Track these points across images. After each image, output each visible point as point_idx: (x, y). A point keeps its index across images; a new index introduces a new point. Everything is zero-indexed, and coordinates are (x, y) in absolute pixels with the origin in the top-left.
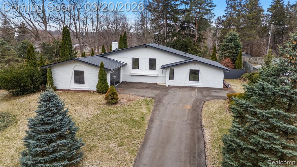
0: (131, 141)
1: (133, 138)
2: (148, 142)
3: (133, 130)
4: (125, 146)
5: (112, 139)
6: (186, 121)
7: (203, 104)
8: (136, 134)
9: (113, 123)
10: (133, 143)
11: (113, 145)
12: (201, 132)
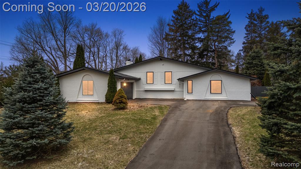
0: (138, 135)
1: (140, 133)
2: (158, 136)
3: (142, 126)
4: (129, 139)
5: (114, 133)
6: (208, 120)
7: (229, 109)
8: (144, 130)
9: (118, 121)
10: (139, 137)
11: (114, 137)
12: (227, 129)
